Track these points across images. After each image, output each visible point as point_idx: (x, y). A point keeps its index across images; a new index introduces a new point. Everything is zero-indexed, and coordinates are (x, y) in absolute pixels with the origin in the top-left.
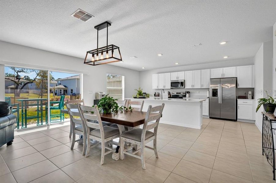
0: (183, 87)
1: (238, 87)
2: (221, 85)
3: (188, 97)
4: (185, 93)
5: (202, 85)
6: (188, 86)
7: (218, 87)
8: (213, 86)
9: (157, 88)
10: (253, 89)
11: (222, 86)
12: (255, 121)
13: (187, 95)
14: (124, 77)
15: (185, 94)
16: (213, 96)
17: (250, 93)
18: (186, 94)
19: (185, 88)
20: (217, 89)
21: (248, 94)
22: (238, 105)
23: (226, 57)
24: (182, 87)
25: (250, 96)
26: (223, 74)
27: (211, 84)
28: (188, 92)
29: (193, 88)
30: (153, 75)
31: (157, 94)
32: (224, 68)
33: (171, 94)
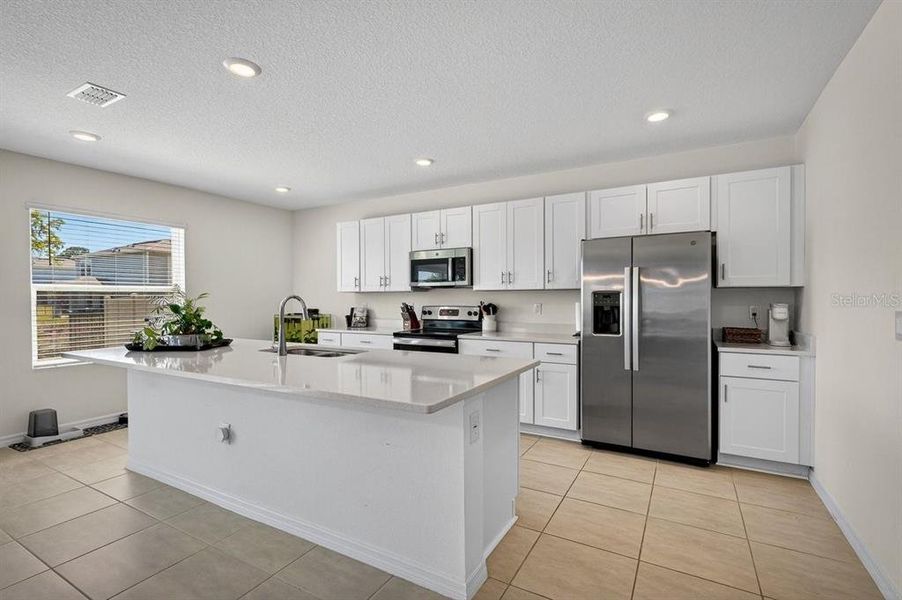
0: (466, 283)
1: (721, 283)
2: (636, 270)
3: (492, 332)
4: (476, 314)
5: (548, 275)
6: (487, 279)
7: (621, 282)
8: (596, 281)
9: (357, 290)
10: (797, 291)
11: (642, 279)
12: (811, 468)
13: (487, 322)
14: (182, 231)
15: (476, 318)
16: (597, 330)
17: (781, 312)
18: (481, 317)
19: (475, 288)
20: (617, 294)
21: (771, 320)
22: (722, 382)
23: (658, 117)
24: (459, 283)
25: (778, 332)
26: (648, 219)
27: (587, 271)
28: (491, 309)
29: (510, 287)
30: (338, 225)
31: (359, 315)
32: (649, 185)
33: (419, 319)
